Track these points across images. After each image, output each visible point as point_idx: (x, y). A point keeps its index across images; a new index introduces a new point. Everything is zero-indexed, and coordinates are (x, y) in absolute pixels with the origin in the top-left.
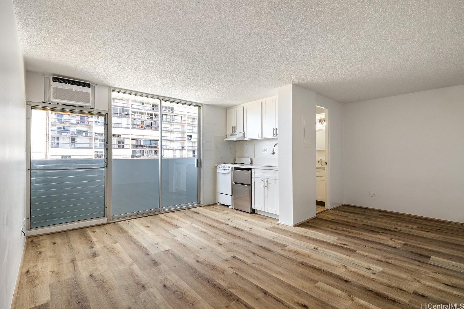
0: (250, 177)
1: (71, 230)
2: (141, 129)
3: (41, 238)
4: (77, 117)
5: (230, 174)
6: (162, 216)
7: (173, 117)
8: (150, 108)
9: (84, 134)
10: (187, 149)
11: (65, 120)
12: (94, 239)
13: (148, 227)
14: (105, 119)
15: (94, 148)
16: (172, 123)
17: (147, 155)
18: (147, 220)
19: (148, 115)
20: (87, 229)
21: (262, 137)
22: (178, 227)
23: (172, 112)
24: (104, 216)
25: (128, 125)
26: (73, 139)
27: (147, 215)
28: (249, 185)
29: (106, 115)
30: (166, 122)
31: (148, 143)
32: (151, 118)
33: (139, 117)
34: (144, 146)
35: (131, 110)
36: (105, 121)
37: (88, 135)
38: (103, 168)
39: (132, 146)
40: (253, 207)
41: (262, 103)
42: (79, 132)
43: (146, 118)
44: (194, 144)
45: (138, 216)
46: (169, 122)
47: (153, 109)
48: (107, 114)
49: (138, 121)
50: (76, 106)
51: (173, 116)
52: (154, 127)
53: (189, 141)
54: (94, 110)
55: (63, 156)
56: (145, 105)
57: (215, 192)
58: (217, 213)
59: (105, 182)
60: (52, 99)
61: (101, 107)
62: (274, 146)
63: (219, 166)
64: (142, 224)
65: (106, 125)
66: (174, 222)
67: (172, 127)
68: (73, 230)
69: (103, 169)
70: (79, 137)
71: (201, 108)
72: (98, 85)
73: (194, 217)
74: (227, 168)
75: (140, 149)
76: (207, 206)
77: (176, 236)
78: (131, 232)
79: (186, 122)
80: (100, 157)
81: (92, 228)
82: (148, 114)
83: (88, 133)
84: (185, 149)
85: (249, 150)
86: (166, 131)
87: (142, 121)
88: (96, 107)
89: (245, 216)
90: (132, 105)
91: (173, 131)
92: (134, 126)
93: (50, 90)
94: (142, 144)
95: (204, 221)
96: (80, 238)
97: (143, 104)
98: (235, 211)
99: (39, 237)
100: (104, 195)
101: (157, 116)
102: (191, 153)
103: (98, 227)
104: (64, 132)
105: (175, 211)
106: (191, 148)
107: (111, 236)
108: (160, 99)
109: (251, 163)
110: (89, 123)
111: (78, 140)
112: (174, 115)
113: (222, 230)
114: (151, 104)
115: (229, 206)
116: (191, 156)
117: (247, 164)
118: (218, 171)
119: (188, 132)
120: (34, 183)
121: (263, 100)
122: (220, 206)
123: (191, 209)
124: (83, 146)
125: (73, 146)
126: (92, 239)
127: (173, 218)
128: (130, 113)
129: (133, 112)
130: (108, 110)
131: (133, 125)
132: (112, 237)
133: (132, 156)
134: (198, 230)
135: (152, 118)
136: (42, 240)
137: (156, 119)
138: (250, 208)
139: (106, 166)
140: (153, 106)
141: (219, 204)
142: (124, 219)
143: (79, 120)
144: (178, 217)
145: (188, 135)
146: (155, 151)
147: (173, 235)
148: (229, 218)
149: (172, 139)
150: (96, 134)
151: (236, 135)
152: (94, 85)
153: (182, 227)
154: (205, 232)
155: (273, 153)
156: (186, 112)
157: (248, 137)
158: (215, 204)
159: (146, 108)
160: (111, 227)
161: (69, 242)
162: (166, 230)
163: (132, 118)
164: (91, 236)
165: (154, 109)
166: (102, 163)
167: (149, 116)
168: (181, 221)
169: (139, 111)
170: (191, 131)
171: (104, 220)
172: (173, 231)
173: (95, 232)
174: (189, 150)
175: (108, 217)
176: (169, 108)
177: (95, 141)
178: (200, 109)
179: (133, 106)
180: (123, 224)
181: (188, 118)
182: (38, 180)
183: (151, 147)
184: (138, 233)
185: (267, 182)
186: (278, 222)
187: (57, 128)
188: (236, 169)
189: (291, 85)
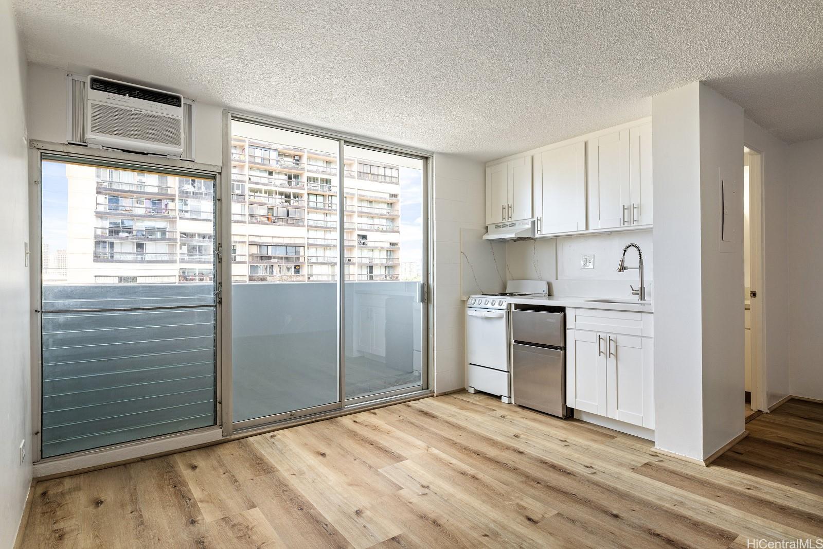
0: (562, 328)
1: (138, 461)
2: (267, 224)
3: (68, 483)
4: (146, 202)
5: (504, 321)
6: (346, 421)
7: (330, 199)
8: (284, 182)
9: (159, 235)
10: (357, 264)
11: (124, 208)
12: (196, 493)
13: (323, 455)
14: (215, 185)
15: (178, 261)
16: (326, 212)
17: (280, 276)
18: (316, 433)
19: (280, 197)
20: (177, 457)
21: (587, 228)
22: (398, 458)
23: (327, 188)
24: (215, 424)
25: (243, 217)
26: (140, 246)
27: (314, 420)
28: (560, 348)
29: (218, 176)
30: (316, 208)
31: (282, 252)
32: (286, 201)
33: (264, 200)
34: (274, 258)
35: (248, 186)
36: (215, 191)
37: (167, 237)
38: (212, 306)
39: (251, 258)
40: (569, 404)
41: (586, 144)
42: (151, 231)
43: (277, 200)
44: (370, 253)
45: (292, 421)
46: (321, 209)
47: (290, 183)
48: (220, 173)
49: (263, 209)
50: (147, 154)
51: (330, 197)
52: (293, 219)
53: (361, 247)
54: (191, 165)
55: (121, 279)
56: (275, 176)
57: (462, 362)
58: (478, 417)
59: (215, 340)
60: (90, 135)
61: (206, 158)
62: (625, 251)
63: (470, 302)
64: (306, 444)
65: (217, 201)
66: (384, 441)
67: (328, 218)
68: (143, 460)
69: (212, 309)
70: (152, 239)
71: (430, 162)
72: (198, 102)
73: (426, 426)
74: (497, 306)
75: (268, 264)
76: (445, 394)
77: (401, 488)
78: (283, 471)
79: (356, 209)
80: (192, 280)
81: (187, 454)
82: (281, 194)
83: (167, 233)
84: (354, 264)
85: (540, 260)
86: (316, 227)
87: (269, 209)
88: (193, 158)
89: (551, 425)
90: (250, 177)
91: (330, 228)
92: (254, 219)
93: (85, 111)
94: (270, 254)
95: (458, 441)
96: (161, 488)
97: (271, 173)
98: (519, 410)
99: (62, 479)
100: (215, 372)
101: (297, 197)
102: (365, 271)
103: (202, 452)
104: (123, 231)
105: (374, 409)
106: (365, 261)
107: (236, 481)
108: (339, 140)
109: (550, 294)
110: (168, 213)
111: (150, 247)
112: (332, 196)
113: (514, 470)
114: (286, 175)
115: (500, 397)
116: (365, 278)
117: (541, 296)
118: (471, 312)
119: (359, 230)
120: (51, 344)
121: (590, 137)
122: (475, 395)
123: (410, 403)
124: (159, 258)
125: (139, 257)
126: (190, 491)
127: (375, 428)
128: (247, 193)
129: (252, 190)
130: (221, 165)
131: (251, 215)
132: (240, 485)
133: (251, 278)
134: (453, 469)
135: (289, 202)
136: (70, 491)
137: (296, 204)
138: (563, 405)
139: (219, 301)
140: (290, 178)
141: (472, 391)
142: (260, 429)
143: (150, 208)
144: (389, 427)
145: (359, 235)
146: (295, 268)
147: (394, 484)
148: (516, 431)
149: (327, 242)
150: (182, 235)
151: (514, 225)
152: (189, 102)
153: (407, 459)
154: (474, 477)
155: (623, 268)
156: (354, 189)
157: (546, 230)
158: (463, 391)
159: (278, 182)
160: (233, 453)
161: (134, 499)
162: (371, 467)
163: (252, 203)
164: (187, 481)
165: (293, 183)
166: (209, 294)
167: (283, 197)
168: (398, 439)
169: (263, 188)
170: (364, 227)
171: (216, 434)
172: (388, 469)
173: (196, 467)
174: (361, 266)
175: (224, 425)
176: (323, 180)
177: (181, 249)
178: (427, 164)
179: (253, 179)
180: (259, 443)
181: (360, 200)
182: (59, 337)
183: (287, 259)
184: (302, 473)
185: (615, 342)
186: (652, 449)
187: (111, 223)
188: (519, 307)
189: (696, 85)
